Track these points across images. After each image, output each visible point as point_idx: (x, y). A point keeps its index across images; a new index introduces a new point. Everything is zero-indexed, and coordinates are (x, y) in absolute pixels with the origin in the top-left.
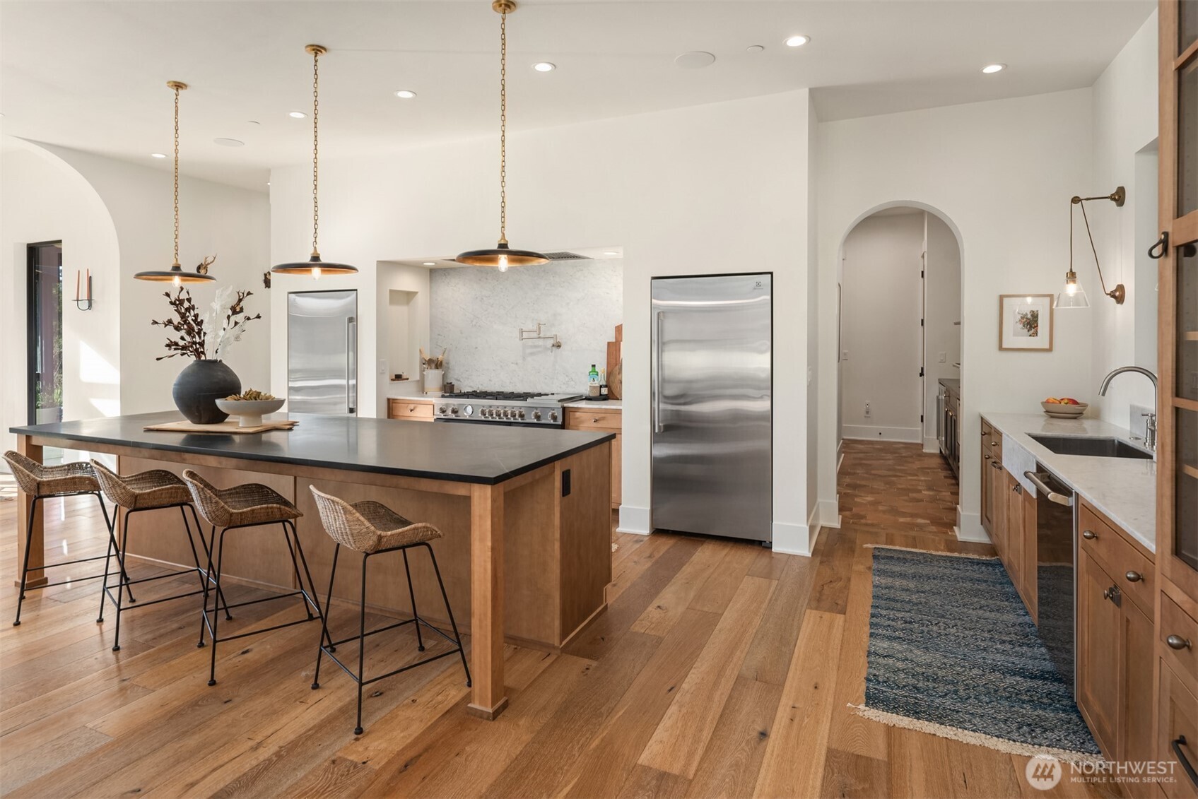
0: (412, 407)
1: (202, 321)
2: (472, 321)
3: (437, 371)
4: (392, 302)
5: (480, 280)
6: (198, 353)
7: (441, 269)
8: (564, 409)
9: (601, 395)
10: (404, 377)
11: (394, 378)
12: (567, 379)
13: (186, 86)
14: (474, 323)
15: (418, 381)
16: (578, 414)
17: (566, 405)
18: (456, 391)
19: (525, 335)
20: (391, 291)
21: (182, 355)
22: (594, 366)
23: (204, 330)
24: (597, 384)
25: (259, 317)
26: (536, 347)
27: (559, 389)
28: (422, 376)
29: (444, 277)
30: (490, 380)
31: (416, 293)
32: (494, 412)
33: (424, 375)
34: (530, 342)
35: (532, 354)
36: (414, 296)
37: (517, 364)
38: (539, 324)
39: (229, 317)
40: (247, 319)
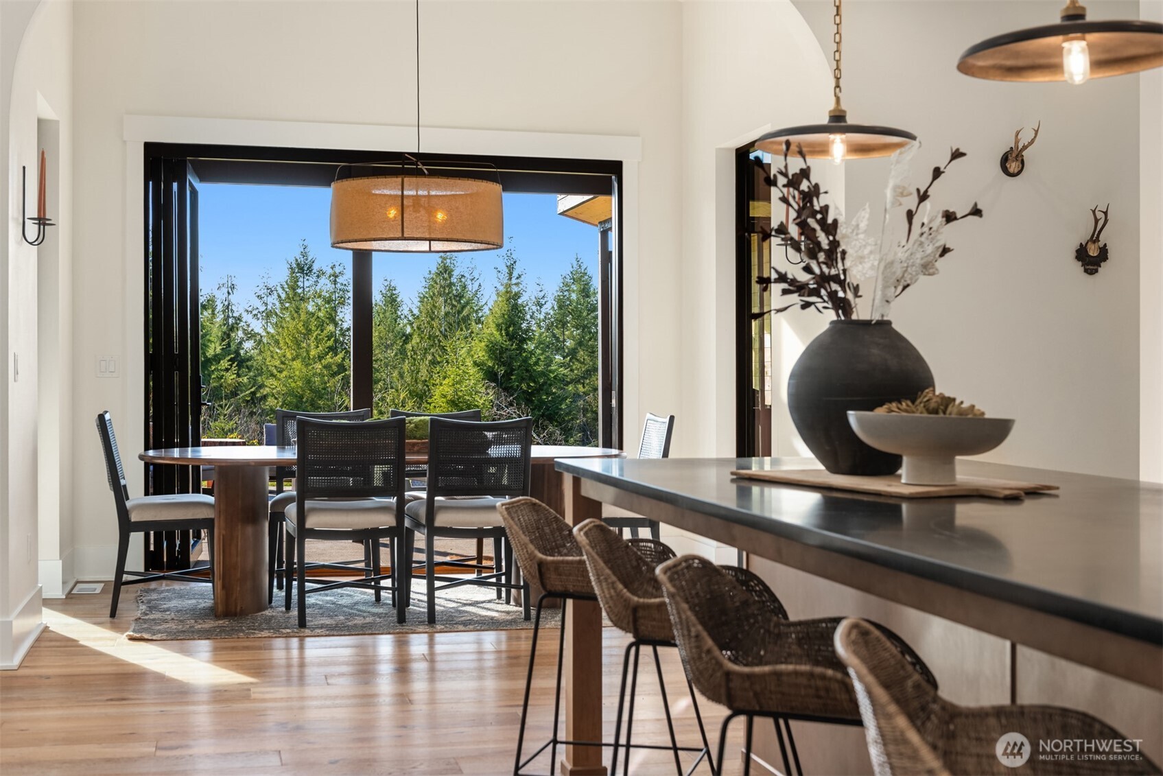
1: (835, 222)
6: (842, 305)
21: (806, 305)
23: (843, 247)
25: (976, 212)
39: (910, 215)
40: (949, 217)
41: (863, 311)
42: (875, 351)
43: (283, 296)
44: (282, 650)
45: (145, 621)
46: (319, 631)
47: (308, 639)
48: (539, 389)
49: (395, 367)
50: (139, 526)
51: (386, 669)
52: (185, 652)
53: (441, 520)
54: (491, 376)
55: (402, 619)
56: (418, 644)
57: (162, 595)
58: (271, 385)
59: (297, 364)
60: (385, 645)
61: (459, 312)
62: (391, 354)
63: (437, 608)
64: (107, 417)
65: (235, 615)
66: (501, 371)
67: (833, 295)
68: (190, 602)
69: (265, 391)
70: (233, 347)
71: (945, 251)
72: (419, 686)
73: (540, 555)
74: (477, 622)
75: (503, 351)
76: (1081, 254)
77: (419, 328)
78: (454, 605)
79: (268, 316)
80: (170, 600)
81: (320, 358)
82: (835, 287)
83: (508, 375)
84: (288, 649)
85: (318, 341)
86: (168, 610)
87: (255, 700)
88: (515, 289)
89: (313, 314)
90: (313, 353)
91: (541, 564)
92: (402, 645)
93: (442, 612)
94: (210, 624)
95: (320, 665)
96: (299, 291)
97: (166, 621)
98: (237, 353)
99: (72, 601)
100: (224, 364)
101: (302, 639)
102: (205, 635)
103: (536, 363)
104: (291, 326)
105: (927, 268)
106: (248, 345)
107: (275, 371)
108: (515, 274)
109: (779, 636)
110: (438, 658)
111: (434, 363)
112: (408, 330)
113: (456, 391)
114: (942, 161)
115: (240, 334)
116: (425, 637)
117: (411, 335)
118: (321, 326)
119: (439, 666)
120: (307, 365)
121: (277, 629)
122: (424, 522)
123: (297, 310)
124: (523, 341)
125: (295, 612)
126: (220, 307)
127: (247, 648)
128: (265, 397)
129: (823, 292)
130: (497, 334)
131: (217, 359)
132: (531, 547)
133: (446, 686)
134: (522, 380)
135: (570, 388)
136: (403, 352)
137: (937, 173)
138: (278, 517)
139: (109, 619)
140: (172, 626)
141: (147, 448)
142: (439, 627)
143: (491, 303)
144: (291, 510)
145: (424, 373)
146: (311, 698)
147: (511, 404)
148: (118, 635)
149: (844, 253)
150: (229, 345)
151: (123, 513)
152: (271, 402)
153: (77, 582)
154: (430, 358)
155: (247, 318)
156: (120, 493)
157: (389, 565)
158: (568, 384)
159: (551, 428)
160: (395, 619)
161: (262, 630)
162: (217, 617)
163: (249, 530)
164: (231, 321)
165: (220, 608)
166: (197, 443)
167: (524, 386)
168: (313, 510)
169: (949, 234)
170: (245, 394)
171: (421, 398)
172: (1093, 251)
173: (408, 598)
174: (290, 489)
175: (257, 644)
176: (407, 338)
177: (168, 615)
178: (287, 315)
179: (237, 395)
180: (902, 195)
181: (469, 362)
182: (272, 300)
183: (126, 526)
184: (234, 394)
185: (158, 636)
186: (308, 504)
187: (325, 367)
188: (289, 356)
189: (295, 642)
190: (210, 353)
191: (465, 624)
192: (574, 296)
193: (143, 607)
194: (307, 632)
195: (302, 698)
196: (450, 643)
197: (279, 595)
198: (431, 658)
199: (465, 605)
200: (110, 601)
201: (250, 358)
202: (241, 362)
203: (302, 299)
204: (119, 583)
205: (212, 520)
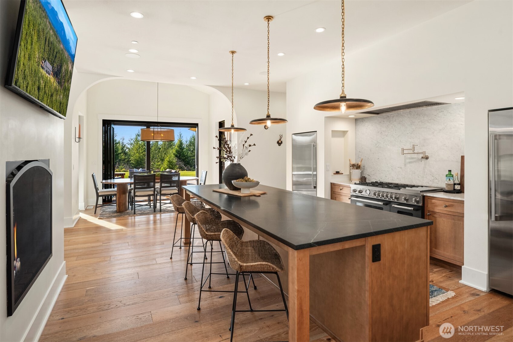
0: (341, 188)
1: (230, 147)
2: (376, 145)
3: (357, 170)
4: (333, 136)
5: (380, 122)
7: (360, 118)
8: (424, 197)
9: (454, 189)
10: (341, 172)
11: (335, 173)
12: (433, 178)
13: (236, 52)
14: (377, 146)
15: (348, 175)
16: (433, 201)
17: (425, 194)
18: (367, 181)
19: (405, 152)
20: (332, 131)
22: (450, 171)
24: (452, 182)
25: (254, 145)
26: (412, 158)
27: (427, 184)
28: (350, 173)
29: (362, 123)
30: (386, 176)
31: (347, 131)
32: (381, 194)
33: (351, 172)
34: (409, 156)
35: (410, 162)
36: (346, 133)
37: (401, 168)
38: (414, 145)
39: (244, 145)
40: (250, 146)
41: (236, 162)
42: (237, 169)
43: (134, 141)
44: (130, 219)
45: (102, 214)
46: (138, 215)
47: (136, 217)
48: (186, 158)
49: (157, 154)
50: (101, 196)
51: (152, 222)
52: (110, 221)
53: (162, 192)
54: (176, 156)
55: (155, 211)
56: (158, 216)
57: (106, 208)
58: (132, 158)
59: (137, 154)
60: (151, 217)
61: (170, 144)
62: (157, 152)
63: (162, 208)
64: (94, 174)
65: (121, 212)
66: (178, 155)
67: (230, 159)
68: (111, 209)
69: (131, 159)
70: (124, 151)
71: (250, 151)
72: (158, 226)
73: (177, 206)
74: (170, 211)
75: (179, 151)
76: (278, 142)
77: (162, 147)
78: (165, 207)
79: (131, 145)
80: (107, 209)
81: (142, 153)
82: (230, 158)
83: (180, 156)
84: (132, 219)
85: (142, 149)
86: (107, 212)
87: (124, 231)
88: (181, 139)
89: (141, 144)
90: (140, 152)
91: (178, 208)
92: (155, 217)
93: (163, 209)
94: (116, 214)
95: (138, 222)
96: (138, 139)
97: (106, 214)
98: (125, 152)
99: (86, 211)
100: (122, 154)
101: (134, 217)
102: (115, 217)
103: (185, 154)
104: (136, 147)
105: (246, 154)
106: (127, 150)
107: (133, 155)
108: (181, 136)
109: (218, 224)
110: (162, 219)
111: (165, 154)
112: (160, 147)
113: (169, 159)
114: (249, 136)
115: (125, 148)
116: (159, 215)
117: (161, 148)
118: (142, 147)
119: (162, 221)
120: (139, 154)
121: (129, 214)
122: (159, 193)
123: (137, 143)
124: (183, 149)
125: (133, 211)
126: (121, 143)
127: (123, 219)
128: (130, 161)
129: (228, 158)
130: (178, 148)
131: (120, 153)
132: (176, 205)
133: (164, 225)
134: (183, 157)
135: (192, 158)
136: (159, 151)
137: (248, 138)
138: (130, 192)
139: (94, 214)
140: (108, 215)
141: (103, 180)
142: (162, 212)
143: (177, 142)
144: (133, 191)
145: (163, 156)
146: (136, 230)
147: (180, 161)
148: (95, 218)
149: (232, 152)
150: (123, 151)
151: (97, 193)
152: (132, 161)
153: (88, 206)
154: (164, 152)
155: (127, 145)
156: (97, 189)
157: (152, 199)
158: (191, 157)
159: (188, 166)
160: (153, 211)
161: (126, 215)
162: (117, 213)
163: (124, 195)
164: (123, 146)
165: (118, 211)
166: (114, 178)
167: (183, 158)
168: (137, 191)
169: (250, 148)
170: (126, 160)
171: (163, 160)
172: (280, 142)
173: (156, 206)
174: (133, 186)
175: (125, 218)
176: (160, 149)
177: (107, 213)
178: (135, 145)
179: (125, 160)
180: (242, 141)
181: (172, 154)
182: (132, 142)
183: (98, 196)
184: (124, 160)
185: (104, 218)
186: (136, 190)
187: (143, 154)
188: (135, 152)
189: (133, 217)
190: (119, 152)
191: (167, 211)
192: (193, 140)
193: (102, 211)
194: (136, 215)
195: (135, 230)
196: (164, 216)
197: (130, 207)
198: (161, 219)
199: (167, 207)
200: (94, 210)
201: (128, 153)
202: (125, 154)
203: (138, 141)
204: (96, 207)
205: (116, 194)
